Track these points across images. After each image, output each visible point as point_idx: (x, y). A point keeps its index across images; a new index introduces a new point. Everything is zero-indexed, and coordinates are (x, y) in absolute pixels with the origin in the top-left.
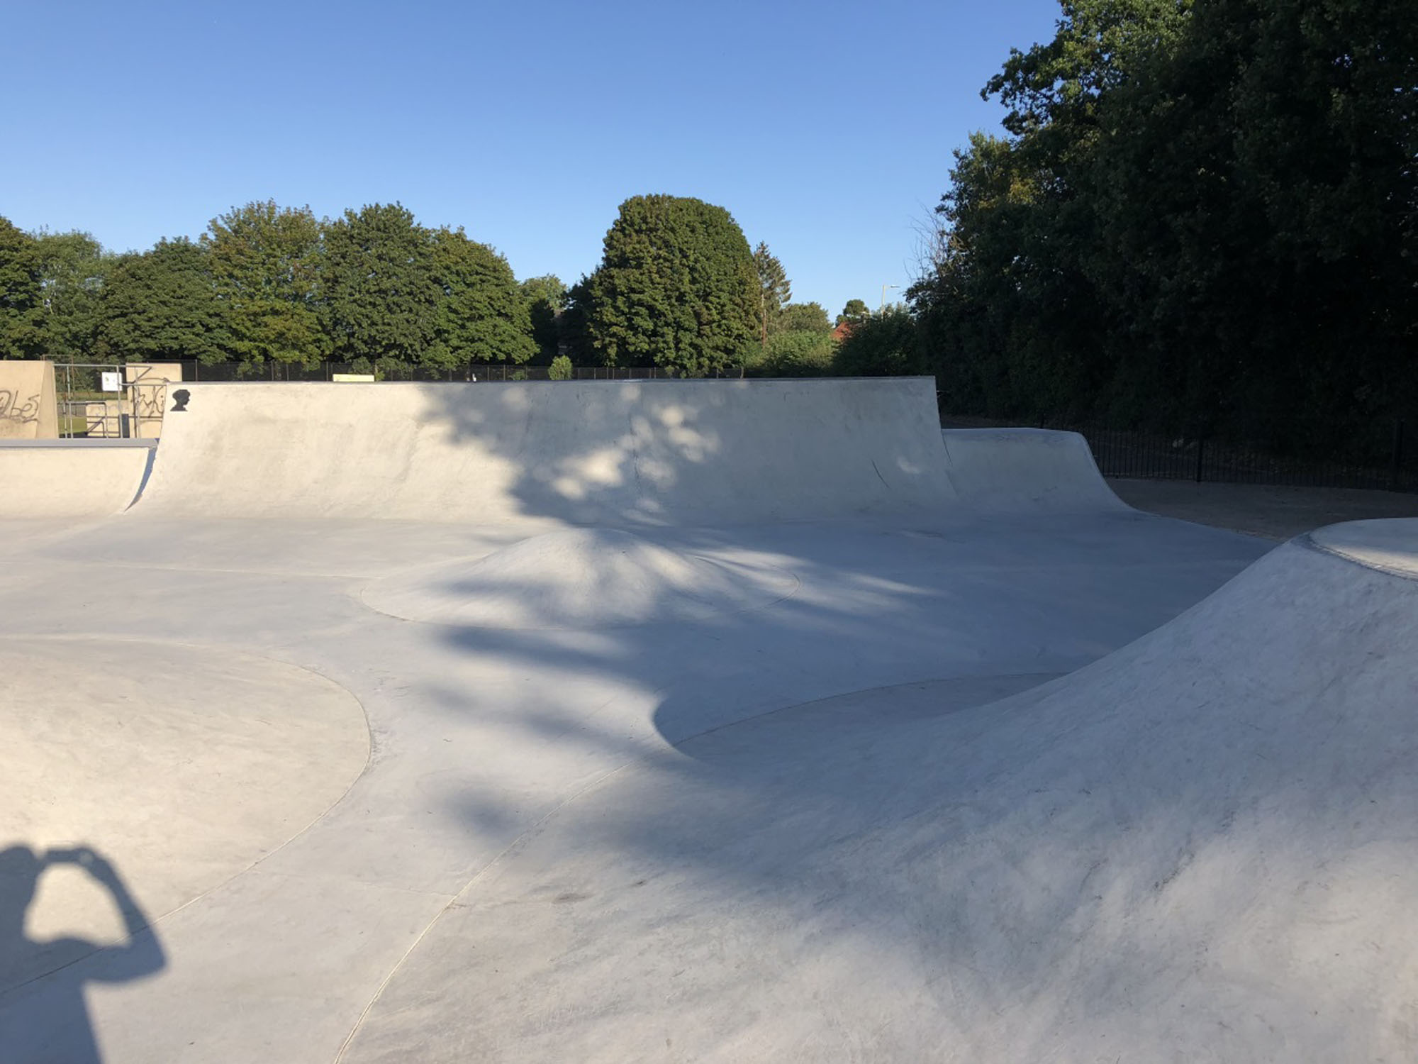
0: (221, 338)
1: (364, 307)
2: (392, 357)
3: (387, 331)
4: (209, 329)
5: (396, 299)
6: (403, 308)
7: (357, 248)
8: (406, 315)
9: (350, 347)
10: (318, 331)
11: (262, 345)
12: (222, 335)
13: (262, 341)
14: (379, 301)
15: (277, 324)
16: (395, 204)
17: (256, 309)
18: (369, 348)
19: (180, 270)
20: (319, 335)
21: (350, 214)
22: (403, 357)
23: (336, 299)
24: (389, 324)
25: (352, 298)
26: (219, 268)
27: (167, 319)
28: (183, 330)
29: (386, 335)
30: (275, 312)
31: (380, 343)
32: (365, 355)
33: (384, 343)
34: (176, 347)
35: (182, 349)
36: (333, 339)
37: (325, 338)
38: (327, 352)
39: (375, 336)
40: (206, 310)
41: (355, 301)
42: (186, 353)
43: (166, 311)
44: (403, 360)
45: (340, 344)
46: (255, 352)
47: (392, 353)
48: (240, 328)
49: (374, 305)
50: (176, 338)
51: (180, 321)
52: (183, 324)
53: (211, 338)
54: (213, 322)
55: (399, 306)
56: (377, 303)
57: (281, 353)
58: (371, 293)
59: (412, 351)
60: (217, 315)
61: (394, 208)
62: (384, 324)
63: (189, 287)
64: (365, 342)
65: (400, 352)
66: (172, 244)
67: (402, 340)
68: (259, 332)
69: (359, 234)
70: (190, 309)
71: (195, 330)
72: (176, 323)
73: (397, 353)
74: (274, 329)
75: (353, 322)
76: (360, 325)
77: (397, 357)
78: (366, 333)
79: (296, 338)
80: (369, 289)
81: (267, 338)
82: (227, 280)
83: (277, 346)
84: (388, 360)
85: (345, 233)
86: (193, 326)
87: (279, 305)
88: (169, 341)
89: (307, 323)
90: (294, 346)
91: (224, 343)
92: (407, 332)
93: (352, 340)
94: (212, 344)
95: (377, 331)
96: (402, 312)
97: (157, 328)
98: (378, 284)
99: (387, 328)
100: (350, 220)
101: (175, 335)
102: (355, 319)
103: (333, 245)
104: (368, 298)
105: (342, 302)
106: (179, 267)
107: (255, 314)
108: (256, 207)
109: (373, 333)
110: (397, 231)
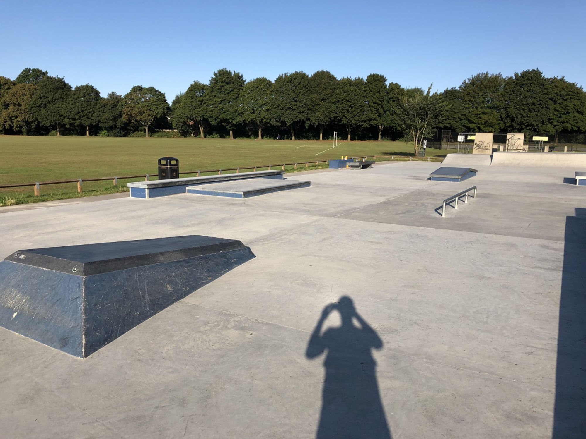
0: (464, 123)
1: (520, 111)
2: (529, 129)
3: (528, 119)
4: (461, 120)
5: (533, 107)
6: (536, 110)
7: (519, 87)
8: (536, 113)
9: (512, 126)
10: (499, 120)
11: (479, 125)
12: (465, 122)
13: (479, 124)
14: (526, 108)
15: (485, 117)
16: (536, 69)
17: (478, 112)
18: (520, 126)
19: (452, 99)
20: (499, 122)
21: (516, 75)
22: (532, 129)
23: (509, 108)
24: (529, 117)
25: (515, 107)
26: (467, 98)
27: (448, 116)
28: (453, 120)
29: (528, 121)
30: (484, 113)
31: (524, 124)
32: (517, 129)
33: (526, 124)
34: (449, 126)
35: (451, 127)
36: (505, 123)
37: (502, 122)
38: (502, 128)
39: (523, 122)
40: (461, 113)
41: (516, 108)
42: (452, 128)
43: (448, 114)
44: (532, 131)
45: (508, 125)
46: (476, 128)
47: (528, 128)
48: (472, 119)
49: (524, 109)
50: (450, 123)
51: (452, 117)
52: (452, 118)
53: (461, 123)
54: (463, 117)
55: (534, 109)
56: (525, 109)
57: (485, 128)
58: (523, 105)
59: (537, 127)
60: (464, 115)
61: (535, 70)
62: (527, 117)
63: (456, 105)
64: (518, 124)
65: (532, 128)
66: (450, 90)
67: (534, 123)
68: (479, 121)
69: (520, 82)
70: (456, 113)
71: (456, 120)
72: (451, 118)
73: (531, 128)
74: (485, 120)
75: (514, 116)
76: (517, 118)
77: (530, 129)
78: (519, 120)
79: (492, 123)
80: (523, 104)
81: (481, 123)
82: (468, 102)
83: (484, 125)
84: (527, 130)
85: (514, 82)
86: (456, 119)
87: (486, 110)
88: (447, 124)
89: (496, 117)
90: (490, 126)
91: (466, 125)
92: (537, 120)
93: (513, 123)
94: (461, 125)
95: (524, 120)
96: (535, 112)
97: (443, 119)
98: (527, 102)
99: (528, 118)
100: (516, 77)
101: (449, 122)
102: (516, 115)
103: (510, 87)
104: (523, 107)
105: (511, 109)
106: (452, 98)
107: (477, 114)
108: (481, 75)
109: (523, 120)
110: (537, 80)
